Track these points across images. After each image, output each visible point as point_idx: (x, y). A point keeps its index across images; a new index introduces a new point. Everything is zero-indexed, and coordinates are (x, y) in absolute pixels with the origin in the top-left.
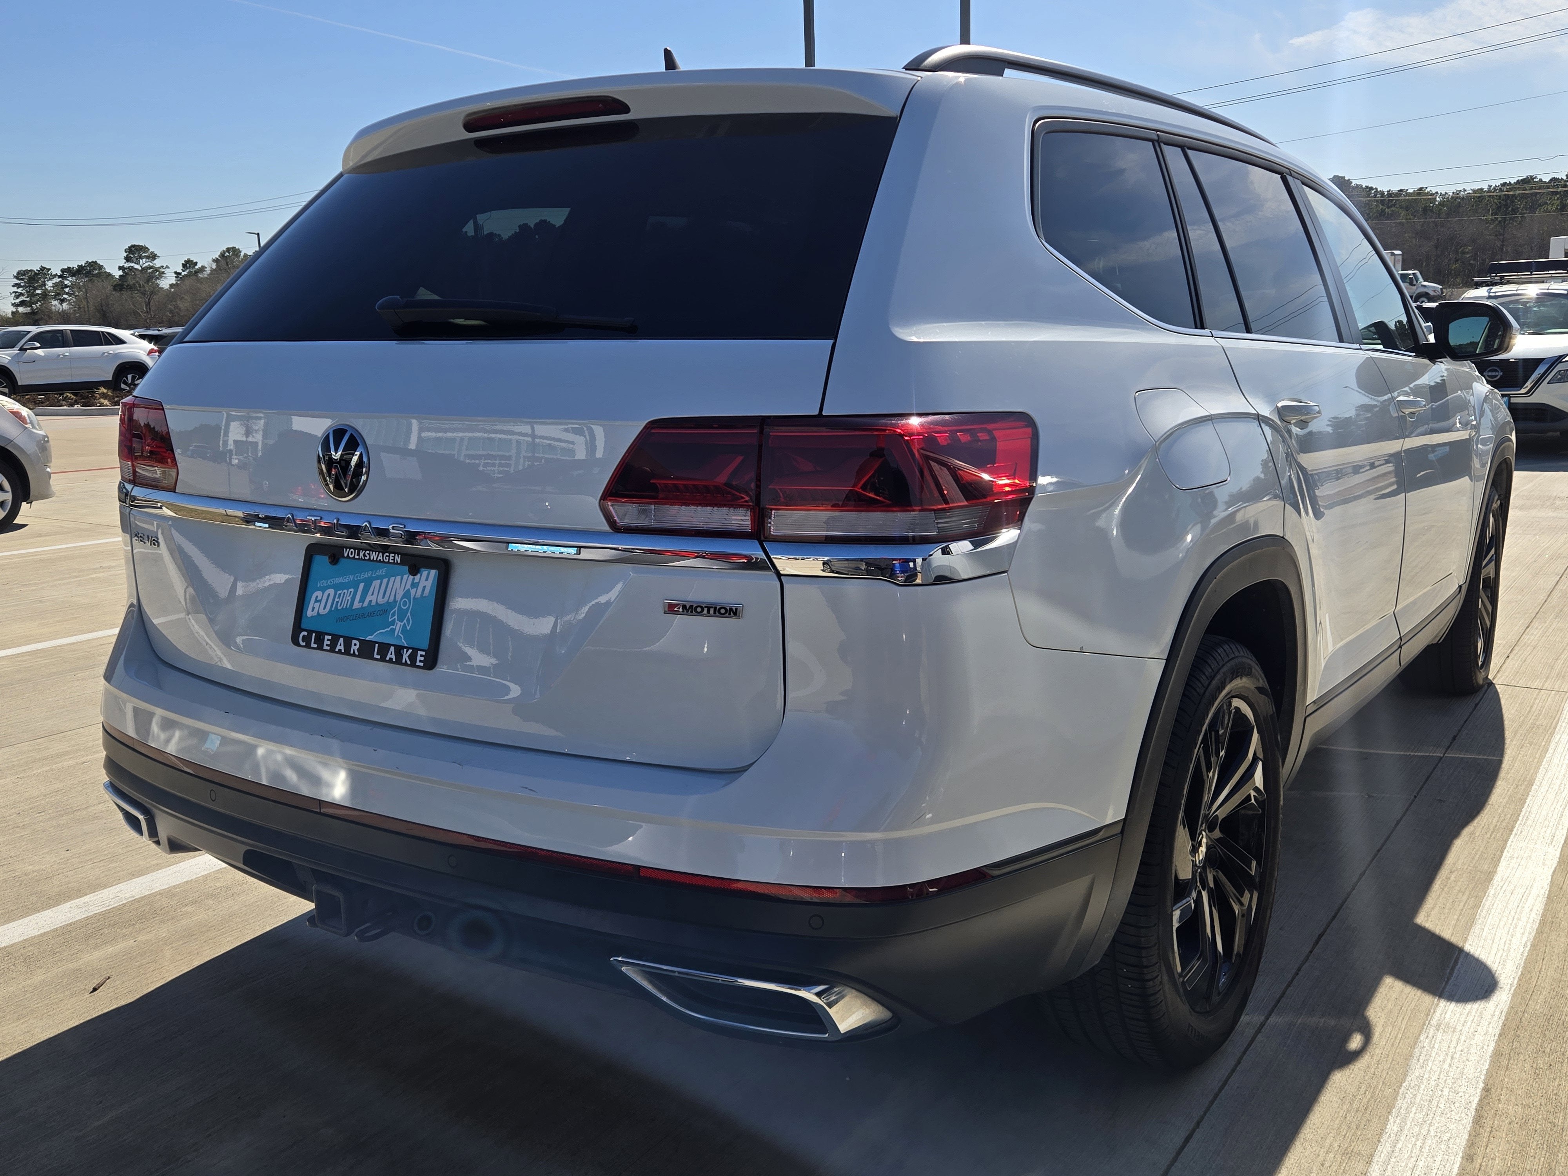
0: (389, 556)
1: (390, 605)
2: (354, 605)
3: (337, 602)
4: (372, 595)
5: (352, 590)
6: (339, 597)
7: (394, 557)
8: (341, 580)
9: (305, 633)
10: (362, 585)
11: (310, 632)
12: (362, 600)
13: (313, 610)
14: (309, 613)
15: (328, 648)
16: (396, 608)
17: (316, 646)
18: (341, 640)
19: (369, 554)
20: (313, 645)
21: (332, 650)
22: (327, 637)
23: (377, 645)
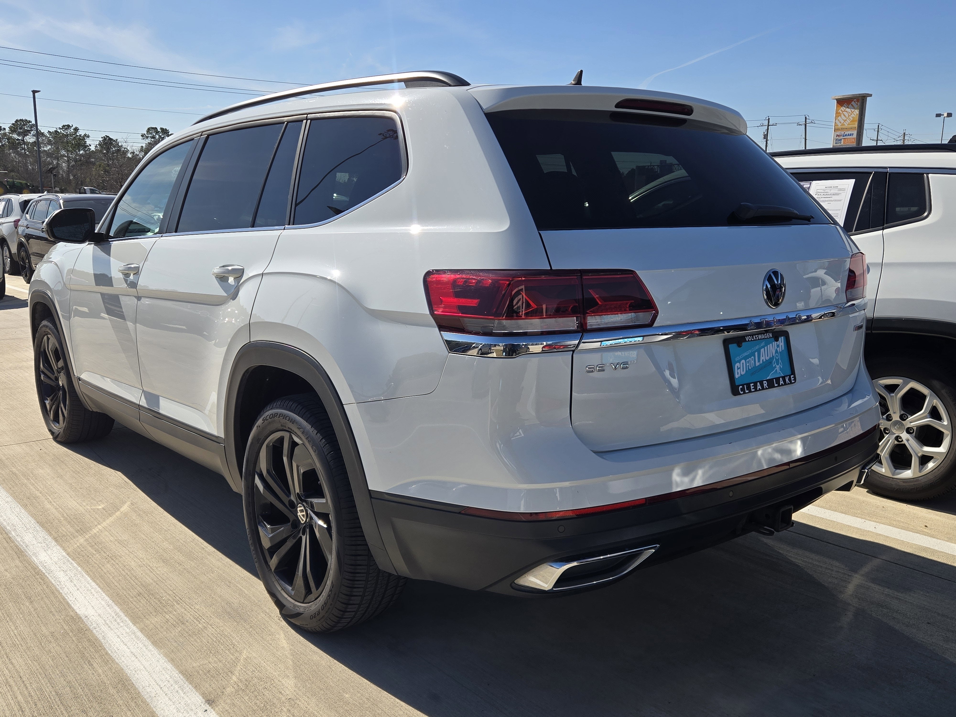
0: (767, 335)
1: (772, 359)
2: (756, 364)
3: (748, 366)
4: (763, 356)
5: (753, 357)
6: (748, 363)
7: (769, 335)
8: (746, 354)
9: (741, 387)
10: (756, 353)
11: (743, 385)
12: (759, 361)
13: (738, 374)
14: (737, 376)
15: (754, 390)
16: (775, 360)
17: (748, 391)
18: (758, 383)
19: (758, 336)
20: (747, 391)
21: (756, 390)
22: (752, 385)
23: (774, 380)
